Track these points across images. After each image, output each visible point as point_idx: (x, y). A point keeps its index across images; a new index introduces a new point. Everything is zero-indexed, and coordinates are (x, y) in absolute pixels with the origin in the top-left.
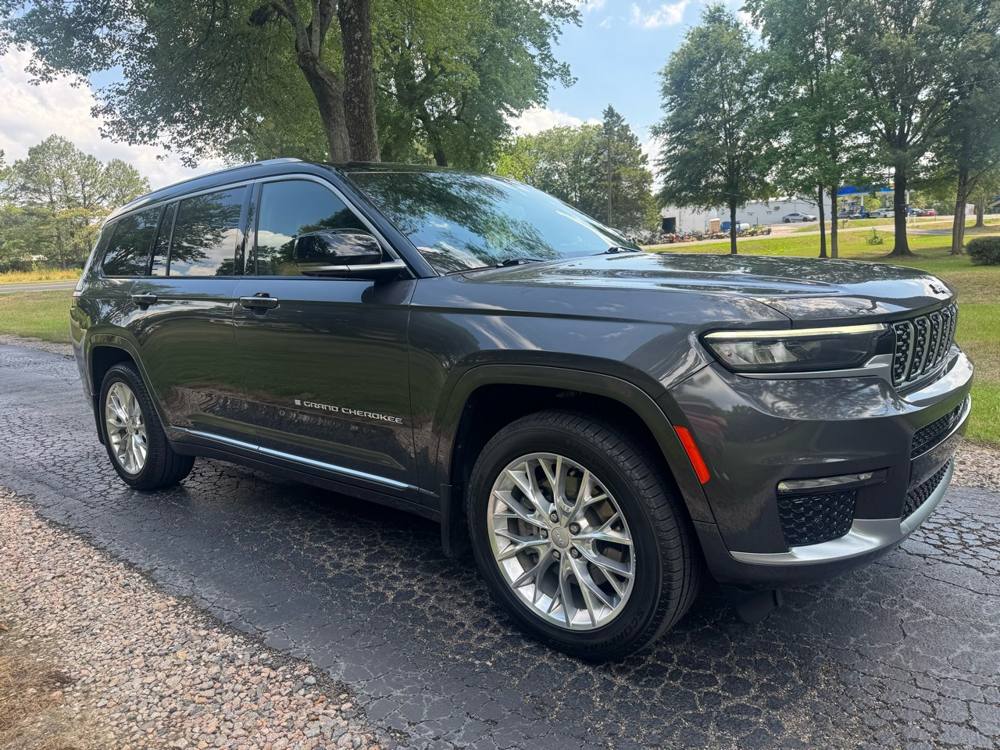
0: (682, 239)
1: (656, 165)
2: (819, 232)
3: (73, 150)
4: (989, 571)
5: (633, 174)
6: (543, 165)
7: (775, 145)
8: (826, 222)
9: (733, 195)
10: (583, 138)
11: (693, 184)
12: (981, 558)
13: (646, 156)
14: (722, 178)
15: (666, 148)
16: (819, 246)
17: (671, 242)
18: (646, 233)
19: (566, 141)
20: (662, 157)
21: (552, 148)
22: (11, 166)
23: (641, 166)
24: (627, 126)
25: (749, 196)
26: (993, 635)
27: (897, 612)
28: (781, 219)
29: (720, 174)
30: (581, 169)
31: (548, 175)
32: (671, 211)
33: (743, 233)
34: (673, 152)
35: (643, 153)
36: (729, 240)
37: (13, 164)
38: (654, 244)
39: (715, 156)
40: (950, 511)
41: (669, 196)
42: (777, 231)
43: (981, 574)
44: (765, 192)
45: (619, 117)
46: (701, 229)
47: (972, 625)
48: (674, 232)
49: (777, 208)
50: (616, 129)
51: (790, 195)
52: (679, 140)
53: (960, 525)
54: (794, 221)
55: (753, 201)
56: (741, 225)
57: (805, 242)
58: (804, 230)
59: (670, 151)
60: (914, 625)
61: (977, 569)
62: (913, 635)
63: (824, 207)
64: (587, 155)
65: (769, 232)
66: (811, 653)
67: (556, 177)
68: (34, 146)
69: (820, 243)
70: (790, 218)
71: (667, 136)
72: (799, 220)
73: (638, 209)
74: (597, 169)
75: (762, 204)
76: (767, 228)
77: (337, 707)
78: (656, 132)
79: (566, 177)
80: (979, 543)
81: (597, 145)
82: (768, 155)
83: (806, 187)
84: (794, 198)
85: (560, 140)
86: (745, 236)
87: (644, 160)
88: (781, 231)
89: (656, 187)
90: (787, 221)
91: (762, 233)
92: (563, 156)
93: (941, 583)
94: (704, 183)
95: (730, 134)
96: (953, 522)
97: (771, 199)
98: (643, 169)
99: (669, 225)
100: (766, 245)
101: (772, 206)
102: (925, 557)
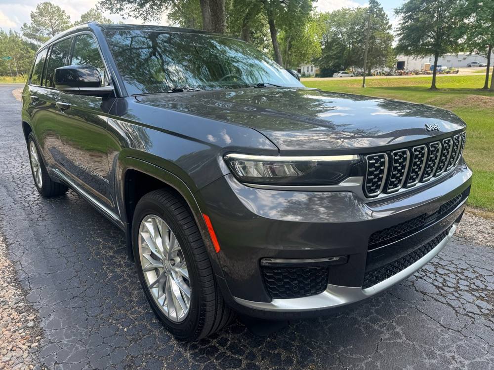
0: (407, 74)
1: (395, 31)
2: (485, 74)
3: (101, 16)
4: (461, 311)
5: (383, 36)
6: (333, 29)
7: (466, 21)
8: (490, 68)
9: (438, 50)
10: (357, 15)
11: (415, 43)
12: (461, 300)
13: (391, 25)
14: (432, 40)
15: (402, 22)
16: (484, 82)
17: (401, 75)
18: (387, 69)
19: (347, 16)
20: (400, 26)
21: (339, 20)
22: (73, 24)
23: (388, 31)
24: (382, 8)
25: (447, 52)
26: (434, 361)
27: (382, 332)
28: (466, 65)
29: (432, 38)
30: (354, 32)
31: (336, 35)
32: (401, 58)
33: (441, 72)
34: (406, 24)
35: (390, 24)
36: (432, 75)
37: (74, 23)
38: (390, 75)
39: (430, 27)
40: (462, 262)
41: (401, 49)
42: (462, 72)
43: (454, 312)
44: (457, 48)
45: (377, 3)
46: (419, 69)
47: (425, 351)
48: (403, 69)
49: (465, 59)
50: (375, 10)
51: (471, 51)
52: (410, 17)
53: (462, 273)
54: (474, 66)
55: (450, 54)
56: (442, 67)
57: (477, 78)
58: (478, 72)
59: (404, 23)
60: (387, 344)
61: (454, 308)
62: (382, 352)
63: (491, 59)
64: (358, 24)
65: (457, 72)
66: (310, 354)
67: (340, 36)
68: (84, 14)
69: (485, 80)
70: (472, 65)
71: (402, 15)
72: (477, 66)
73: (383, 56)
74: (363, 32)
75: (454, 56)
76: (456, 70)
77: (29, 344)
78: (397, 12)
79: (346, 37)
80: (467, 288)
81: (364, 19)
82: (461, 27)
83: (481, 48)
84: (473, 53)
85: (344, 16)
86: (443, 73)
87: (390, 28)
88: (464, 72)
89: (394, 44)
90: (470, 66)
91: (453, 72)
92: (345, 25)
93: (424, 316)
94: (421, 42)
95: (440, 15)
96: (459, 271)
97: (460, 53)
98: (388, 33)
99: (401, 65)
100: (453, 80)
101: (460, 58)
102: (425, 294)
